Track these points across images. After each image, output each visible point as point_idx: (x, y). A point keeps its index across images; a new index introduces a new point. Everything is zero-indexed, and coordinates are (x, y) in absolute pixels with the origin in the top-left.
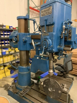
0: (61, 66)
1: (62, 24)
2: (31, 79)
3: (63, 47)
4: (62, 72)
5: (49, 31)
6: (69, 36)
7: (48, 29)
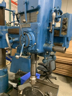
0: (43, 65)
1: (51, 11)
2: (10, 82)
3: (51, 46)
4: (45, 72)
5: (31, 20)
6: (64, 28)
7: (30, 17)
